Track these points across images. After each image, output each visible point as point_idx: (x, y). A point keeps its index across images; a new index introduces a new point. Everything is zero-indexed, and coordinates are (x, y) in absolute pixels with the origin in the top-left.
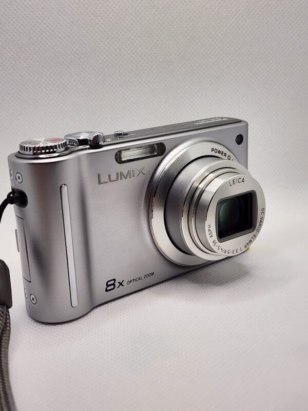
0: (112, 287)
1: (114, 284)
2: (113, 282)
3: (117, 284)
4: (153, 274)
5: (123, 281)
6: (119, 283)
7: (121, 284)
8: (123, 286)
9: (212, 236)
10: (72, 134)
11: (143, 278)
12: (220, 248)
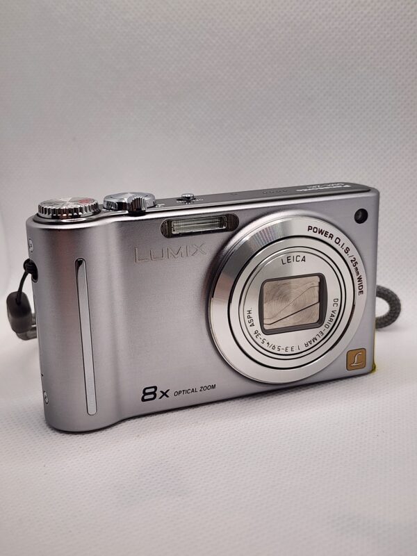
0: (152, 396)
1: (154, 393)
2: (153, 390)
3: (159, 394)
4: (213, 387)
5: (168, 391)
6: (162, 392)
7: (164, 394)
8: (167, 396)
9: (253, 325)
10: (114, 195)
11: (198, 390)
12: (266, 342)
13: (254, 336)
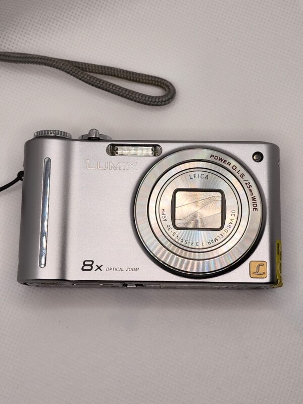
0: (90, 268)
2: (91, 263)
4: (137, 269)
5: (101, 266)
6: (97, 266)
7: (99, 268)
8: (101, 270)
9: (166, 220)
11: (125, 270)
12: (176, 235)
13: (166, 229)
